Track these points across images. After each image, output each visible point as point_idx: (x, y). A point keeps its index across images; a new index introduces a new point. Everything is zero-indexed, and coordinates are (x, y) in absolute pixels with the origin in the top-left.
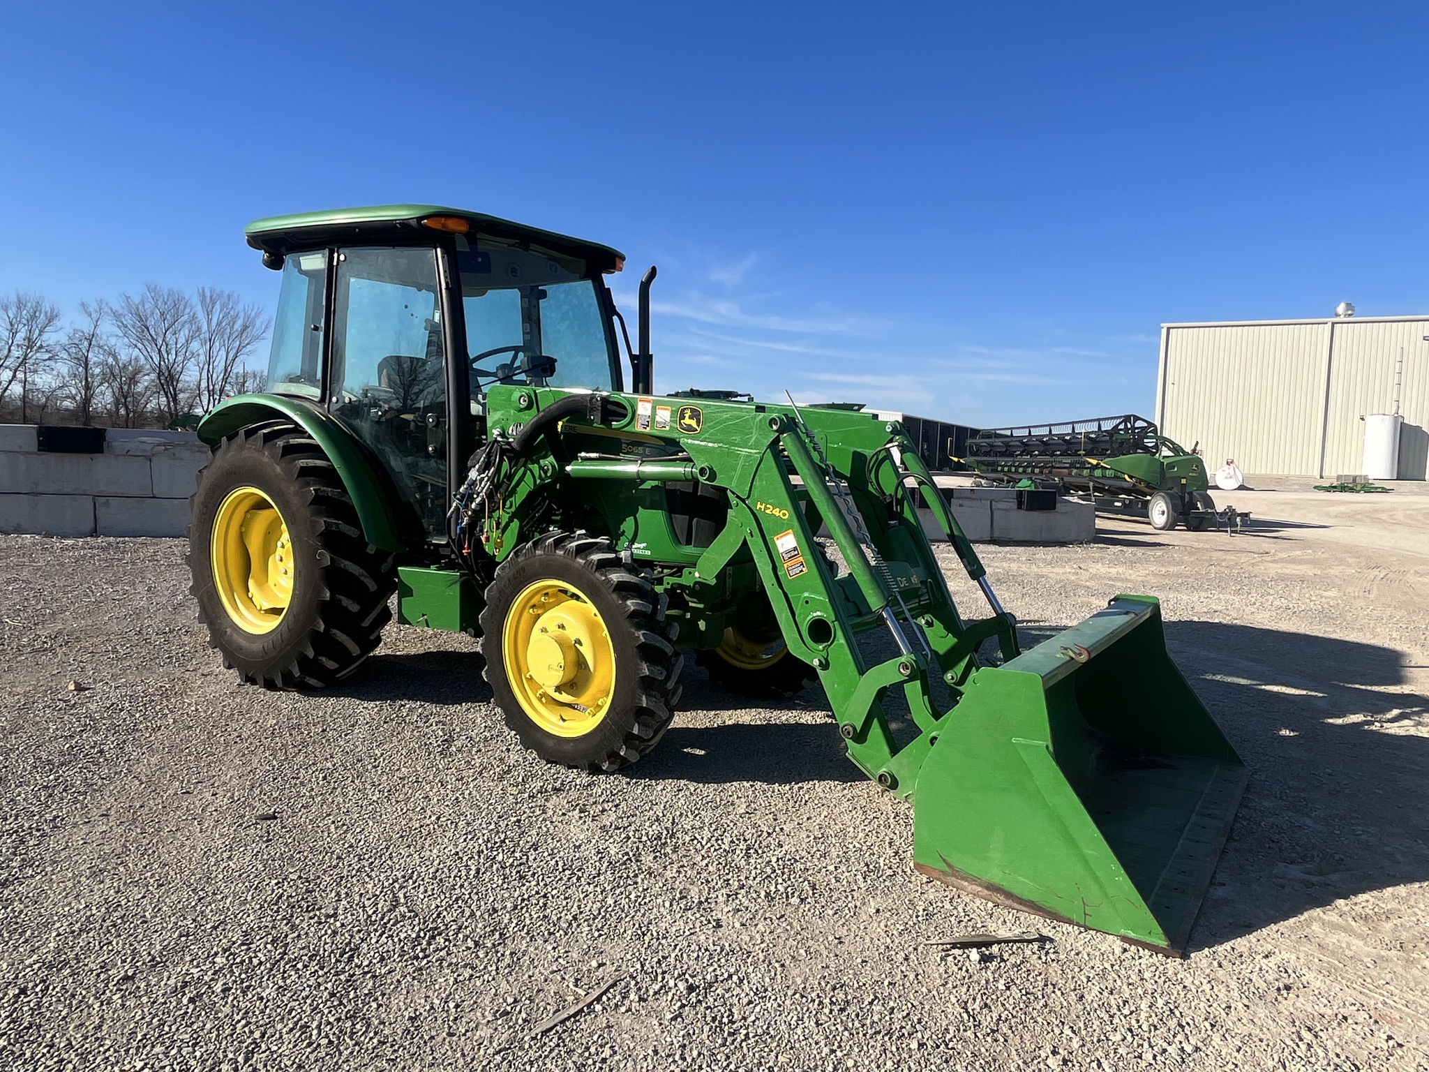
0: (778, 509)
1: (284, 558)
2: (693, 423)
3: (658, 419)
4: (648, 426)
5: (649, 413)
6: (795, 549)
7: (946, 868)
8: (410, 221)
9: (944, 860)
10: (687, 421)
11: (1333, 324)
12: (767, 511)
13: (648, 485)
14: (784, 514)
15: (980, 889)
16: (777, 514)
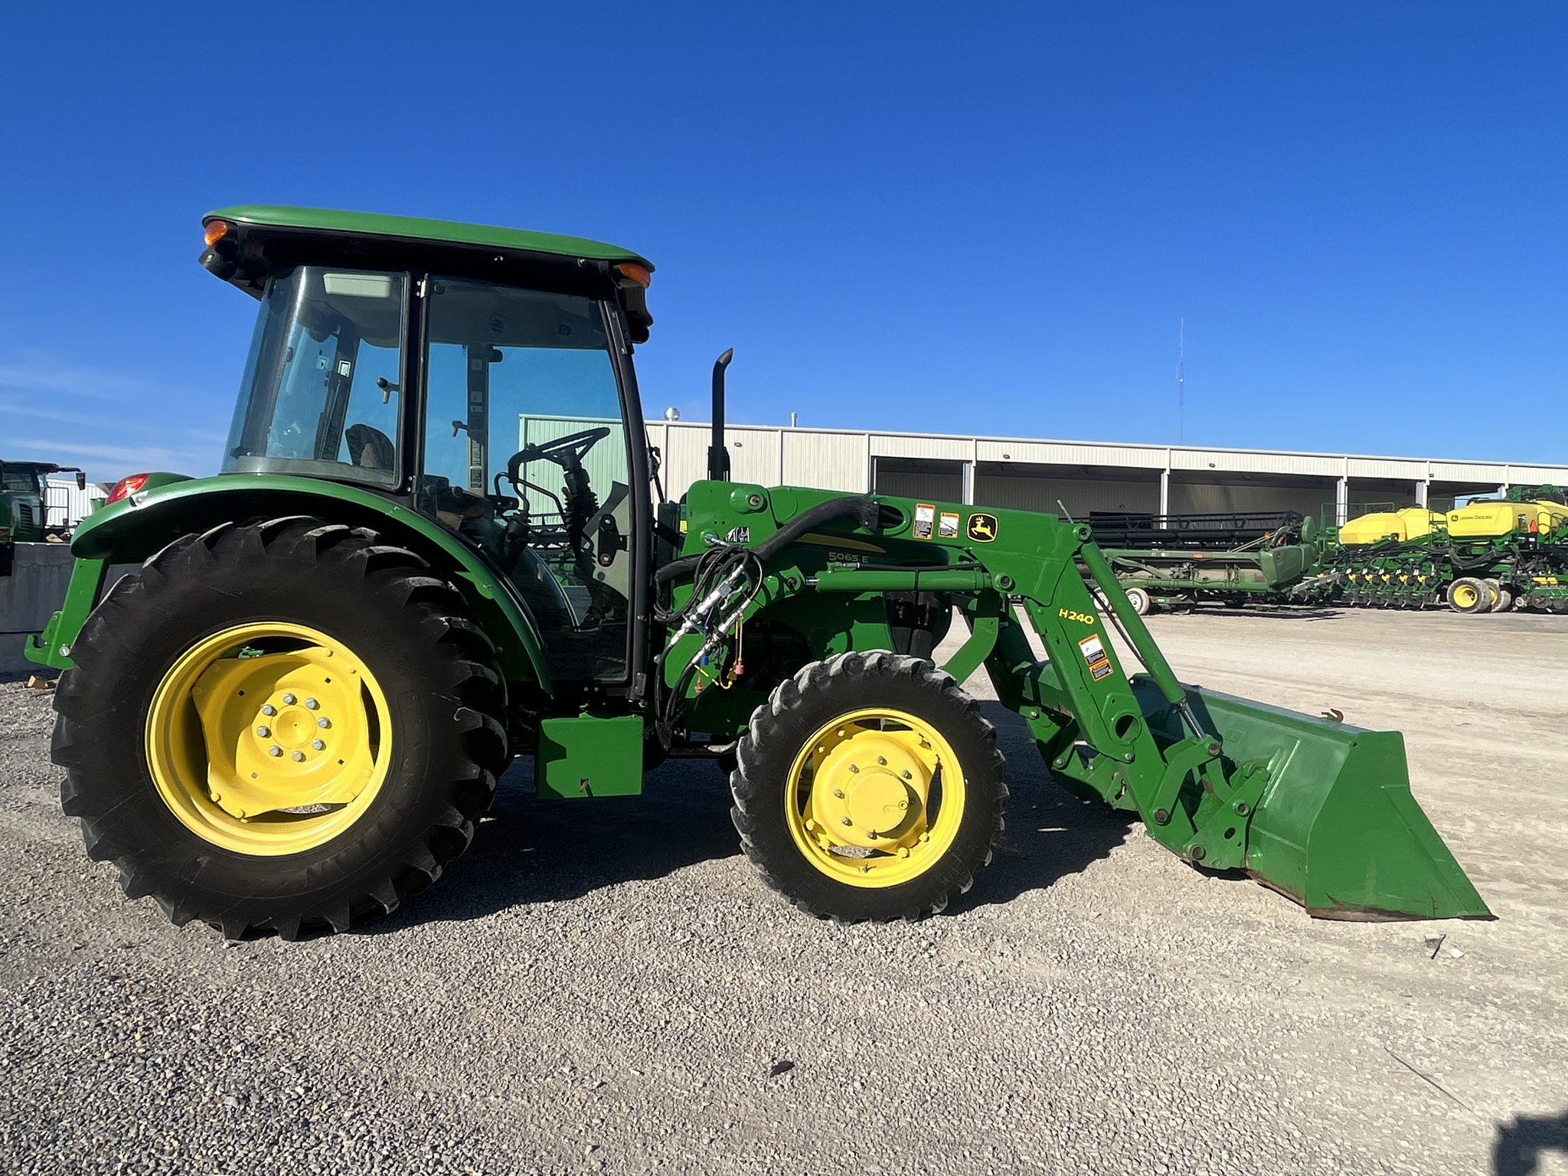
0: (1082, 615)
1: (273, 731)
2: (987, 531)
3: (942, 526)
4: (929, 533)
5: (930, 519)
6: (1101, 652)
7: (1334, 905)
8: (599, 262)
9: (1332, 899)
10: (979, 529)
11: (668, 426)
12: (1071, 618)
13: (866, 597)
14: (1089, 620)
15: (1359, 914)
16: (1082, 620)
